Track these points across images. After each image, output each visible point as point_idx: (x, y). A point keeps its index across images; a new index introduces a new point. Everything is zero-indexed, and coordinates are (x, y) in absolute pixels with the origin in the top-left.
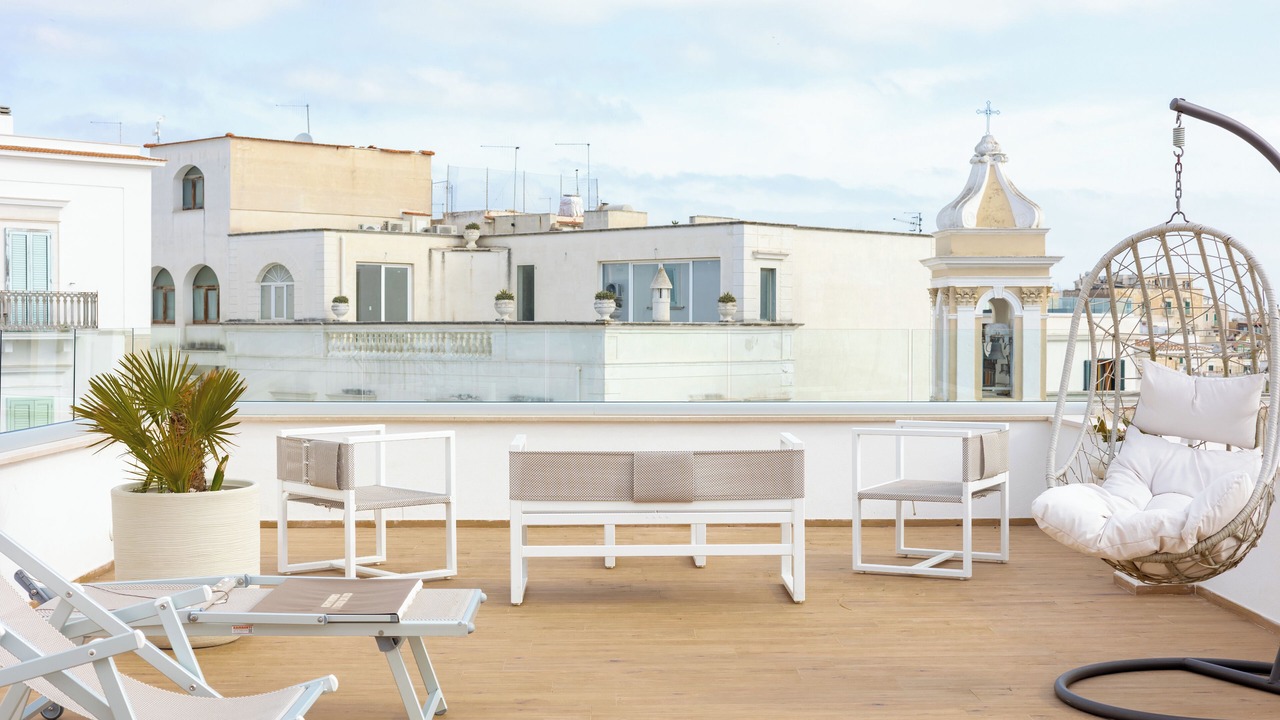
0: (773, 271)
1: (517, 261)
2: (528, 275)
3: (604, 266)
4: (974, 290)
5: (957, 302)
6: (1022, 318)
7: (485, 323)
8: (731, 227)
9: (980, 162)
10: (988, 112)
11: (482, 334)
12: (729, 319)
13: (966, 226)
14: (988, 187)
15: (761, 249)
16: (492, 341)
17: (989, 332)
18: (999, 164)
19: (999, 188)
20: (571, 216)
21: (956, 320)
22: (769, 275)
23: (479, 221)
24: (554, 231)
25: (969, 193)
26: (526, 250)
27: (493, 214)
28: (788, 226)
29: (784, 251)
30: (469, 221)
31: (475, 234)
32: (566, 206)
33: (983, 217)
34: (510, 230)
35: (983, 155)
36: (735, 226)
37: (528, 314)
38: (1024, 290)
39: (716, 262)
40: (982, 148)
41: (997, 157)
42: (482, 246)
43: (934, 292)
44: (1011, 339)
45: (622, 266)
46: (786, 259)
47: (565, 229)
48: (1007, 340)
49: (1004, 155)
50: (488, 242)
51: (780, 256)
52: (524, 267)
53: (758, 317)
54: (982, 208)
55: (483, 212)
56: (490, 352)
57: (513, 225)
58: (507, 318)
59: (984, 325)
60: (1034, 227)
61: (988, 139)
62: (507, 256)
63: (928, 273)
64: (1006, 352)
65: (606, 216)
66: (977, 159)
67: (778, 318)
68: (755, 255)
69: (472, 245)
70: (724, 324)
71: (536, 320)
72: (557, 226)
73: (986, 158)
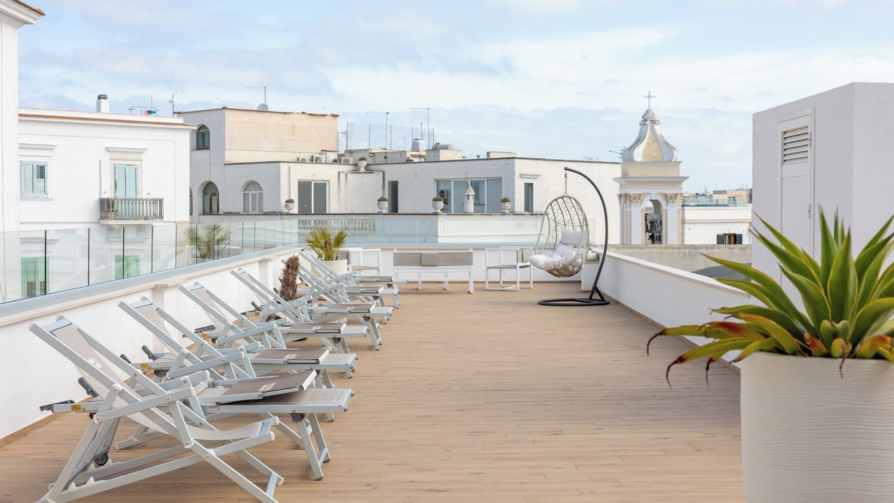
0: (532, 184)
1: (388, 179)
2: (394, 186)
3: (438, 182)
4: (640, 195)
5: (631, 202)
6: (667, 211)
7: (372, 214)
8: (508, 160)
9: (645, 124)
10: (649, 97)
11: (370, 220)
12: (507, 211)
13: (636, 160)
14: (649, 138)
15: (525, 173)
16: (376, 224)
17: (649, 218)
18: (655, 126)
19: (656, 138)
20: (418, 151)
21: (631, 212)
22: (529, 188)
23: (365, 155)
24: (409, 161)
25: (639, 141)
26: (393, 173)
27: (373, 151)
28: (540, 159)
29: (537, 174)
30: (361, 155)
31: (365, 163)
32: (415, 147)
33: (645, 155)
34: (383, 161)
35: (646, 121)
36: (510, 160)
37: (394, 209)
38: (668, 195)
39: (500, 179)
40: (646, 117)
41: (653, 122)
42: (368, 170)
43: (620, 196)
44: (661, 222)
45: (448, 181)
46: (539, 178)
47: (416, 160)
48: (659, 222)
49: (658, 121)
50: (372, 167)
51: (536, 176)
52: (392, 182)
53: (523, 210)
54: (645, 150)
55: (368, 150)
56: (375, 230)
57: (385, 157)
58: (384, 211)
59: (646, 215)
60: (673, 160)
61: (649, 112)
62: (382, 176)
63: (618, 186)
64: (658, 229)
65: (439, 153)
66: (643, 123)
67: (534, 211)
68: (521, 176)
69: (363, 170)
70: (504, 214)
71: (399, 212)
72: (411, 158)
73: (648, 122)
